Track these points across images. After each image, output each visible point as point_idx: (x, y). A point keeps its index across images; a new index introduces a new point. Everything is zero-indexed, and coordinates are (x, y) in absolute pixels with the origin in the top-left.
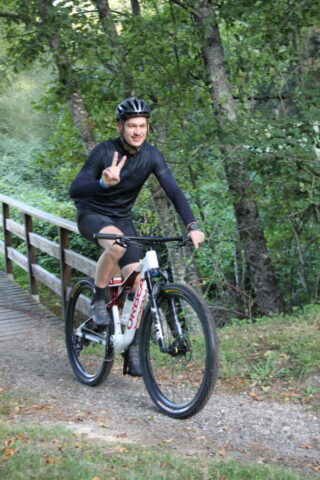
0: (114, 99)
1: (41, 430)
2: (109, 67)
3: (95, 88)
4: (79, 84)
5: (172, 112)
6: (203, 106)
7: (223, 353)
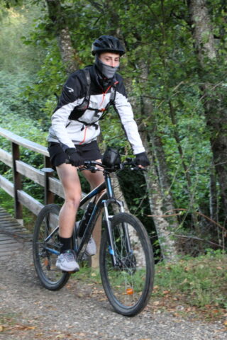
2: (96, 5)
3: (82, 25)
4: (67, 21)
6: (184, 45)
7: (199, 281)
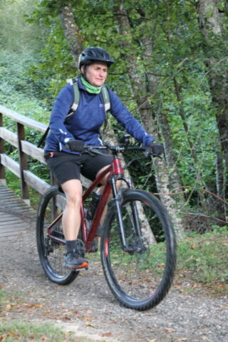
0: (104, 13)
1: (31, 327)
5: (158, 26)
6: (189, 20)
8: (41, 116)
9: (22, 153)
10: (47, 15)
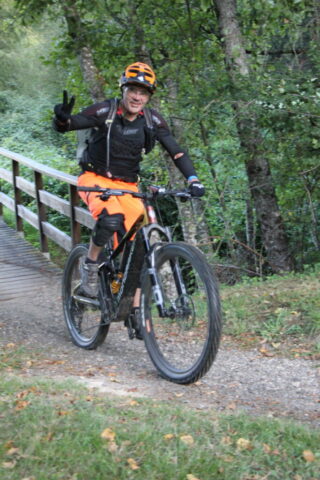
0: (125, 54)
1: (53, 384)
2: (119, 20)
3: (105, 42)
4: (89, 39)
5: (183, 67)
7: (234, 310)
8: (60, 164)
9: (40, 204)
10: (65, 56)
